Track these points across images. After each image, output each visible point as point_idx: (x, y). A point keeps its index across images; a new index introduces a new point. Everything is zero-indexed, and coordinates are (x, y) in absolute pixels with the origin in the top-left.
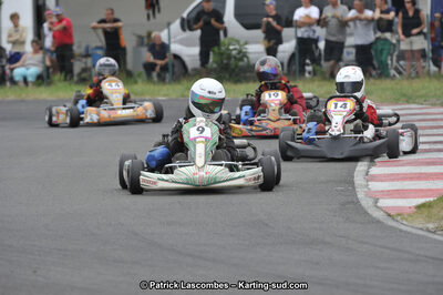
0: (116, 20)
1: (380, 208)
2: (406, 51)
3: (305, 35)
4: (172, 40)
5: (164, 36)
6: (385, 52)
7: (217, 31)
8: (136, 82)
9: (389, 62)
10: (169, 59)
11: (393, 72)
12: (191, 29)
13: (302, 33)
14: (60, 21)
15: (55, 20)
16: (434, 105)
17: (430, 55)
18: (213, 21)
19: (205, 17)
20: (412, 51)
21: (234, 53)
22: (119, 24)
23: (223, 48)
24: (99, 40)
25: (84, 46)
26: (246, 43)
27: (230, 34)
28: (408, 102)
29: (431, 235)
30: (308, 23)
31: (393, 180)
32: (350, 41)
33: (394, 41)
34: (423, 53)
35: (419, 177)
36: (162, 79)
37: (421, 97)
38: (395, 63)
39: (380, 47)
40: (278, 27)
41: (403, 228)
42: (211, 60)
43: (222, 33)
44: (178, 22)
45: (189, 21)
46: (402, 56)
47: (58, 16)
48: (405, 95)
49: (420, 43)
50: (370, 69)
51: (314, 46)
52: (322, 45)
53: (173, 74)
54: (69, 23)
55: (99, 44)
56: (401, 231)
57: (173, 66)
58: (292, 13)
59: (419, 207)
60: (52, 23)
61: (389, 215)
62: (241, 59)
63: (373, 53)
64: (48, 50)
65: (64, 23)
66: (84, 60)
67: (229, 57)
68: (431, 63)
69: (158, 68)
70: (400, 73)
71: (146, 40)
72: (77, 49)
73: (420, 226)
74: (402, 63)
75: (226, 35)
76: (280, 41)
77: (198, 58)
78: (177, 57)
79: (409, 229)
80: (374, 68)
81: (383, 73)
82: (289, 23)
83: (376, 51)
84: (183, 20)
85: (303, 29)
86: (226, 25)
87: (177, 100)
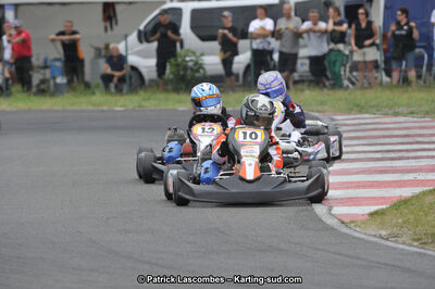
0: (74, 33)
1: (334, 216)
2: (359, 62)
3: (260, 47)
4: (129, 52)
5: (121, 47)
6: (338, 64)
7: (174, 43)
8: (94, 93)
9: (342, 73)
10: (126, 71)
11: (346, 83)
12: (148, 41)
13: (257, 44)
14: (19, 33)
15: (13, 32)
16: (386, 115)
17: (383, 66)
18: (170, 33)
19: (162, 29)
20: (365, 62)
21: (190, 64)
22: (77, 36)
23: (179, 60)
24: (57, 52)
25: (42, 57)
26: (202, 55)
27: (186, 46)
28: (360, 112)
29: (383, 242)
30: (263, 35)
31: (347, 188)
32: (303, 52)
33: (347, 52)
34: (375, 65)
35: (373, 185)
36: (119, 90)
37: (373, 106)
38: (348, 73)
39: (333, 58)
40: (234, 39)
41: (357, 235)
42: (168, 71)
43: (178, 45)
44: (135, 34)
45: (145, 33)
46: (355, 67)
47: (16, 28)
48: (358, 106)
49: (373, 54)
50: (324, 79)
51: (269, 58)
52: (276, 57)
53: (131, 85)
54: (27, 35)
55: (58, 56)
56: (354, 238)
57: (130, 78)
58: (247, 25)
59: (372, 215)
60: (10, 35)
61: (343, 223)
62: (197, 71)
63: (326, 63)
64: (7, 62)
65: (23, 35)
66: (42, 71)
67: (186, 68)
68: (383, 74)
69: (115, 80)
70: (353, 83)
71: (103, 53)
72: (35, 61)
73: (373, 233)
74: (355, 74)
75: (182, 46)
76: (236, 53)
77: (155, 69)
78: (134, 68)
79: (363, 236)
80: (328, 79)
81: (337, 84)
82: (245, 35)
83: (329, 62)
84: (140, 32)
85: (258, 41)
86: (183, 36)
87: (134, 110)
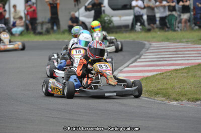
4: (80, 15)
8: (64, 34)
21: (107, 21)
26: (112, 17)
27: (106, 12)
28: (167, 41)
33: (176, 15)
39: (170, 18)
52: (145, 17)
62: (110, 24)
67: (105, 23)
78: (83, 23)
83: (168, 20)
84: (85, 6)
